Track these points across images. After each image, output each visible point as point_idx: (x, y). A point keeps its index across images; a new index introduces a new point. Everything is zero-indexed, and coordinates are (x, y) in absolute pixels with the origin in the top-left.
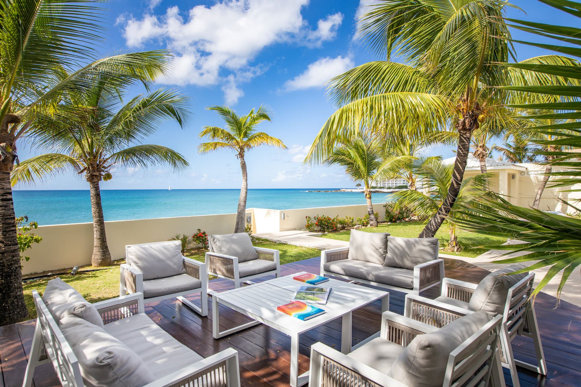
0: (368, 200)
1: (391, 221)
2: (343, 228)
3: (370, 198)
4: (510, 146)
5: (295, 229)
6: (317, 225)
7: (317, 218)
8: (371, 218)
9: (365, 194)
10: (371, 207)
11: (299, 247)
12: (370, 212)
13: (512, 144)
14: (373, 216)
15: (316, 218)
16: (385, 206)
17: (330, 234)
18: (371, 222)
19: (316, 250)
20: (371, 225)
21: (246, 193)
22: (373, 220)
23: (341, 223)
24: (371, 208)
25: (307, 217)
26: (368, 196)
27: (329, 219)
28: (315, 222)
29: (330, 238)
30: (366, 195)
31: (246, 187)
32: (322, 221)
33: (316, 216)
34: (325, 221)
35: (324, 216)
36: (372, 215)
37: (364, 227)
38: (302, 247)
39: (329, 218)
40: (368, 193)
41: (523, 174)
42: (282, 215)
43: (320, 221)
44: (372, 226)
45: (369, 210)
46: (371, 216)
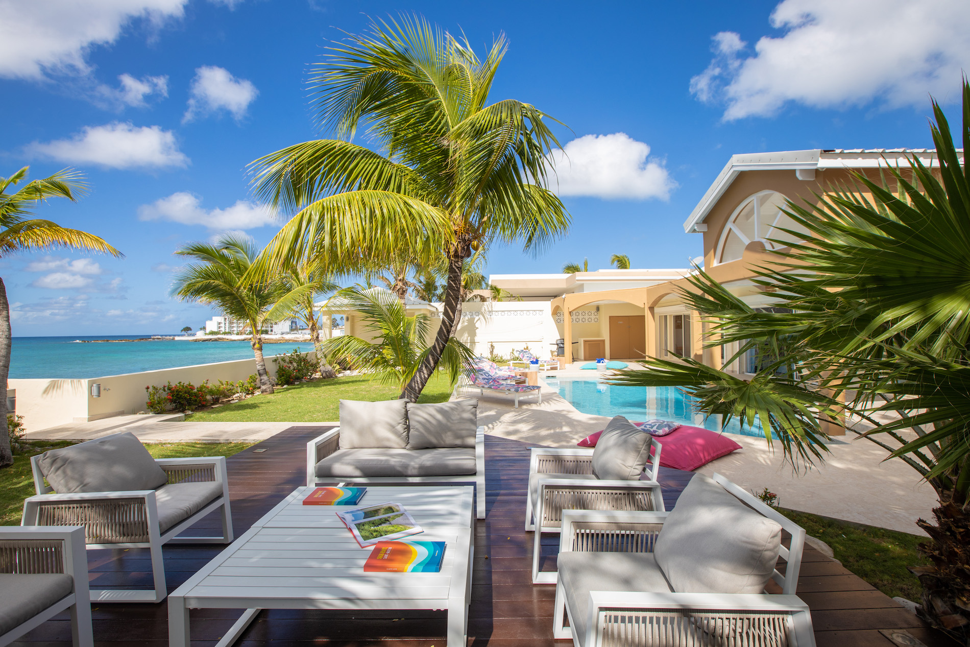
0: (258, 353)
1: (288, 383)
2: (216, 401)
3: (261, 349)
4: (421, 282)
5: (122, 413)
6: (172, 401)
7: (169, 389)
8: (263, 381)
9: (252, 343)
10: (262, 363)
11: (156, 444)
12: (261, 372)
13: (422, 280)
14: (266, 377)
15: (166, 388)
16: (275, 360)
17: (198, 414)
18: (263, 387)
19: (198, 446)
20: (262, 392)
21: (9, 346)
22: (266, 384)
23: (211, 392)
24: (262, 365)
25: (148, 388)
26: (257, 346)
27: (192, 388)
28: (164, 395)
29: (199, 420)
30: (254, 345)
31: (6, 333)
32: (180, 392)
33: (167, 384)
34: (186, 393)
35: (182, 384)
36: (265, 375)
37: (250, 396)
38: (162, 444)
39: (192, 386)
40: (257, 342)
41: (433, 315)
42: (95, 388)
43: (176, 393)
44: (265, 393)
45: (259, 367)
46: (262, 378)
